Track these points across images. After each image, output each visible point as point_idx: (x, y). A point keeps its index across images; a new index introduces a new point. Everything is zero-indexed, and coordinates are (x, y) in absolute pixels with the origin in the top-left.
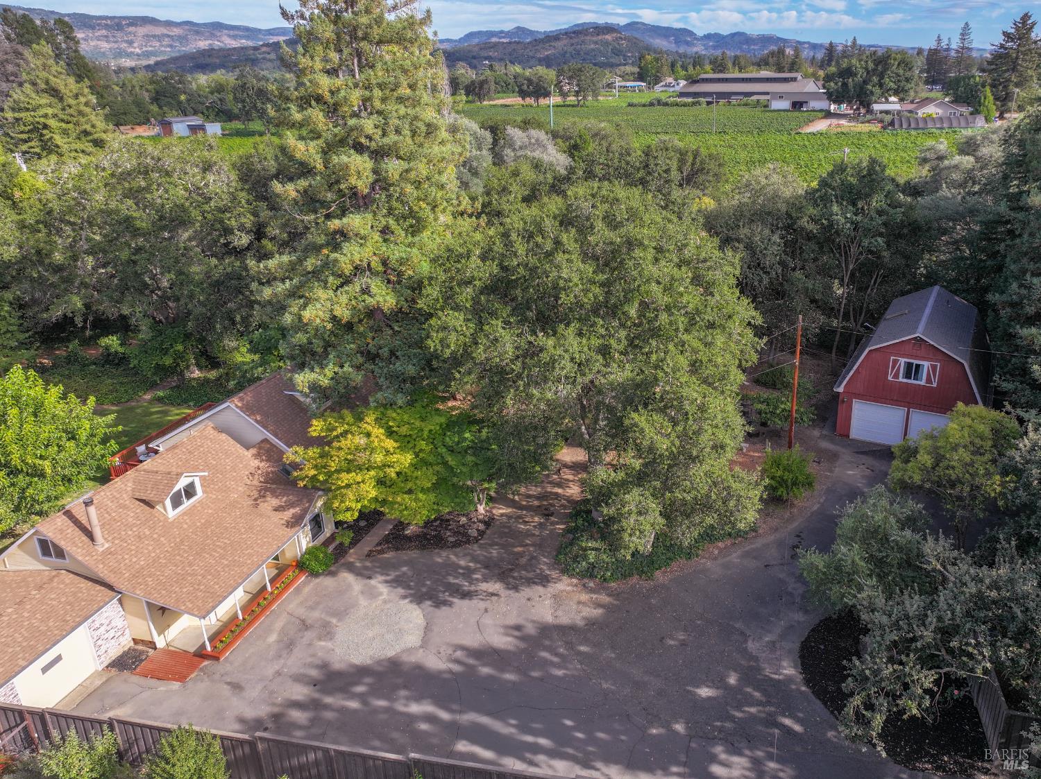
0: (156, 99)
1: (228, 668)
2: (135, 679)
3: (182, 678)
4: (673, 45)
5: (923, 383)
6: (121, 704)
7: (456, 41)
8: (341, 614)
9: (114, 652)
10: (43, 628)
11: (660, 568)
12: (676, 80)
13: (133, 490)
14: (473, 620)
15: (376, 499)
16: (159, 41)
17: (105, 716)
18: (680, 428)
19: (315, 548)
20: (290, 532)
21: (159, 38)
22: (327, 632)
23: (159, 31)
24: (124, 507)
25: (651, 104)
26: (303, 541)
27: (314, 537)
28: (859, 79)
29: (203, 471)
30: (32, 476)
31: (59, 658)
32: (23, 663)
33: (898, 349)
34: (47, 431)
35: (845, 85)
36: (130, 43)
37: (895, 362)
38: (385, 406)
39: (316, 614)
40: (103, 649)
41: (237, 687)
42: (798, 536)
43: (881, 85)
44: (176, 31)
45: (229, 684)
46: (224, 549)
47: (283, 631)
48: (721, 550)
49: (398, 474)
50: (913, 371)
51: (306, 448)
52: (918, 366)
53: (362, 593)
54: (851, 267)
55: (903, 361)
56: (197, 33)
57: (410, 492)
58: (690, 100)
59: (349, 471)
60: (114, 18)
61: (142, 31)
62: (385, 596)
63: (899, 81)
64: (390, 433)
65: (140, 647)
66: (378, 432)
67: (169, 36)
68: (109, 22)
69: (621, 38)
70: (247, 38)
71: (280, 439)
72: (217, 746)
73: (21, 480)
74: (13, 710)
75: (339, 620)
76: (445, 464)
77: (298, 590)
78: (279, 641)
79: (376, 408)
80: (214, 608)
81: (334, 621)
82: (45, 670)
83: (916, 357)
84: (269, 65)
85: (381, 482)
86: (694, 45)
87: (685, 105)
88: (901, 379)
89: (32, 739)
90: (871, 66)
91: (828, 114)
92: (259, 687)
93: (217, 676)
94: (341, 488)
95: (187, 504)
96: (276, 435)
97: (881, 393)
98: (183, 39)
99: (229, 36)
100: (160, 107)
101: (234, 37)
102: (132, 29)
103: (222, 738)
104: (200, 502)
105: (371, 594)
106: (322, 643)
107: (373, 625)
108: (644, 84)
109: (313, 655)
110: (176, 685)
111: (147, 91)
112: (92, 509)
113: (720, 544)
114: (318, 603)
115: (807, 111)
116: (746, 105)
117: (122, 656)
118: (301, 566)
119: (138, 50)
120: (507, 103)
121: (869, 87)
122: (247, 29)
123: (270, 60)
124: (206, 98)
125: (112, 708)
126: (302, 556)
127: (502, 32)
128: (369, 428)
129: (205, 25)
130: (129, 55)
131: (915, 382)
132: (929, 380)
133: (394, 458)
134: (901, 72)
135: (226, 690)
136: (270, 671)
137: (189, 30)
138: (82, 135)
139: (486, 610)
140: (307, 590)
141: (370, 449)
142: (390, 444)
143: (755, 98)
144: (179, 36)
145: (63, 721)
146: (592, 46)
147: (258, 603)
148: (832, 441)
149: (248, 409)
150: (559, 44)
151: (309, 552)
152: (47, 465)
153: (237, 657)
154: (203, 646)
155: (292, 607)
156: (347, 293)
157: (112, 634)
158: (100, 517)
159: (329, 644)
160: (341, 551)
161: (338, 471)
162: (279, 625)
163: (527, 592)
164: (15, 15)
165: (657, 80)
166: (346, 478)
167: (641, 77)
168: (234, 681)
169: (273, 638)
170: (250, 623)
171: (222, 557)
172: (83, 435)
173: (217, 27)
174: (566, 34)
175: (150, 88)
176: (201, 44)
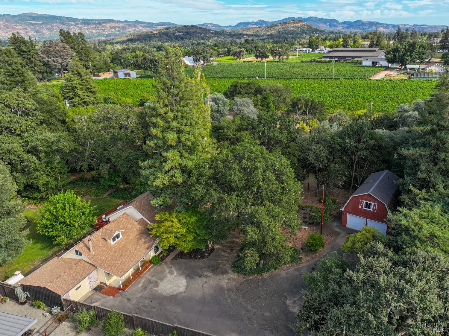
0: (112, 61)
1: (127, 293)
2: (100, 294)
3: (113, 295)
4: (328, 27)
5: (371, 210)
6: (97, 301)
7: (233, 26)
8: (161, 279)
9: (95, 286)
10: (76, 277)
11: (264, 272)
12: (325, 47)
13: (102, 235)
14: (201, 285)
15: (174, 243)
16: (115, 29)
17: (93, 305)
18: (261, 232)
19: (155, 256)
20: (147, 251)
21: (114, 28)
22: (157, 285)
23: (115, 25)
24: (98, 240)
25: (311, 61)
26: (152, 254)
27: (155, 252)
28: (401, 53)
29: (122, 229)
30: (73, 226)
31: (80, 286)
32: (71, 287)
33: (363, 197)
34: (77, 212)
35: (395, 56)
36: (104, 30)
37: (362, 202)
38: (179, 212)
39: (154, 279)
40: (92, 284)
41: (129, 300)
42: (315, 264)
43: (411, 56)
44: (121, 25)
45: (127, 298)
46: (127, 256)
47: (144, 283)
48: (287, 267)
49: (182, 235)
50: (368, 205)
51: (154, 223)
52: (370, 204)
53: (169, 272)
54: (356, 160)
55: (364, 201)
56: (129, 25)
57: (185, 241)
58: (328, 60)
59: (166, 233)
60: (98, 20)
61: (108, 25)
62: (175, 275)
63: (419, 54)
64: (180, 221)
65: (102, 285)
66: (175, 220)
67: (118, 27)
68: (96, 22)
69: (304, 25)
70: (149, 27)
71: (147, 219)
72: (122, 317)
73: (69, 228)
74: (69, 301)
75: (161, 281)
76: (196, 233)
77: (149, 270)
78: (142, 286)
79: (176, 212)
80: (123, 275)
81: (159, 281)
82: (77, 289)
83: (369, 201)
84: (157, 39)
85: (176, 237)
86: (338, 26)
87: (326, 62)
88: (364, 208)
89: (73, 309)
90: (407, 47)
91: (387, 68)
92: (135, 300)
93: (123, 296)
94: (163, 238)
95: (117, 240)
96: (145, 217)
97: (357, 212)
98: (123, 28)
99: (142, 26)
100: (114, 64)
101: (143, 27)
102: (104, 24)
103: (124, 314)
104: (121, 240)
105: (171, 273)
106: (155, 288)
107: (171, 283)
108: (310, 49)
109: (152, 292)
110: (112, 297)
111: (109, 58)
112: (90, 242)
113: (287, 265)
114: (155, 275)
115: (378, 67)
116: (352, 62)
117: (97, 287)
118: (151, 262)
119: (106, 33)
120: (250, 60)
121: (406, 57)
122: (149, 23)
123: (157, 37)
124: (131, 60)
125: (94, 303)
126: (151, 259)
127: (253, 22)
128: (173, 219)
129: (132, 22)
130: (103, 35)
131: (369, 209)
132: (373, 209)
133: (180, 230)
134: (421, 50)
135: (126, 301)
136: (139, 295)
137: (126, 24)
138: (87, 89)
139: (206, 282)
140: (152, 270)
141: (172, 227)
142: (179, 225)
143: (356, 59)
144: (122, 27)
145: (81, 305)
146: (292, 29)
147: (137, 274)
148: (340, 228)
149: (137, 208)
150: (277, 28)
151: (153, 257)
152: (77, 224)
153: (130, 290)
154: (120, 286)
155: (147, 275)
156: (168, 175)
157: (94, 280)
158: (92, 244)
159: (157, 289)
160: (163, 258)
161: (163, 233)
162: (143, 281)
163: (219, 277)
164: (64, 32)
165: (317, 48)
166: (165, 235)
167: (310, 46)
168: (128, 298)
169: (140, 285)
170: (134, 280)
171: (127, 258)
172: (87, 213)
173: (137, 22)
174: (280, 23)
175: (110, 56)
176: (130, 30)
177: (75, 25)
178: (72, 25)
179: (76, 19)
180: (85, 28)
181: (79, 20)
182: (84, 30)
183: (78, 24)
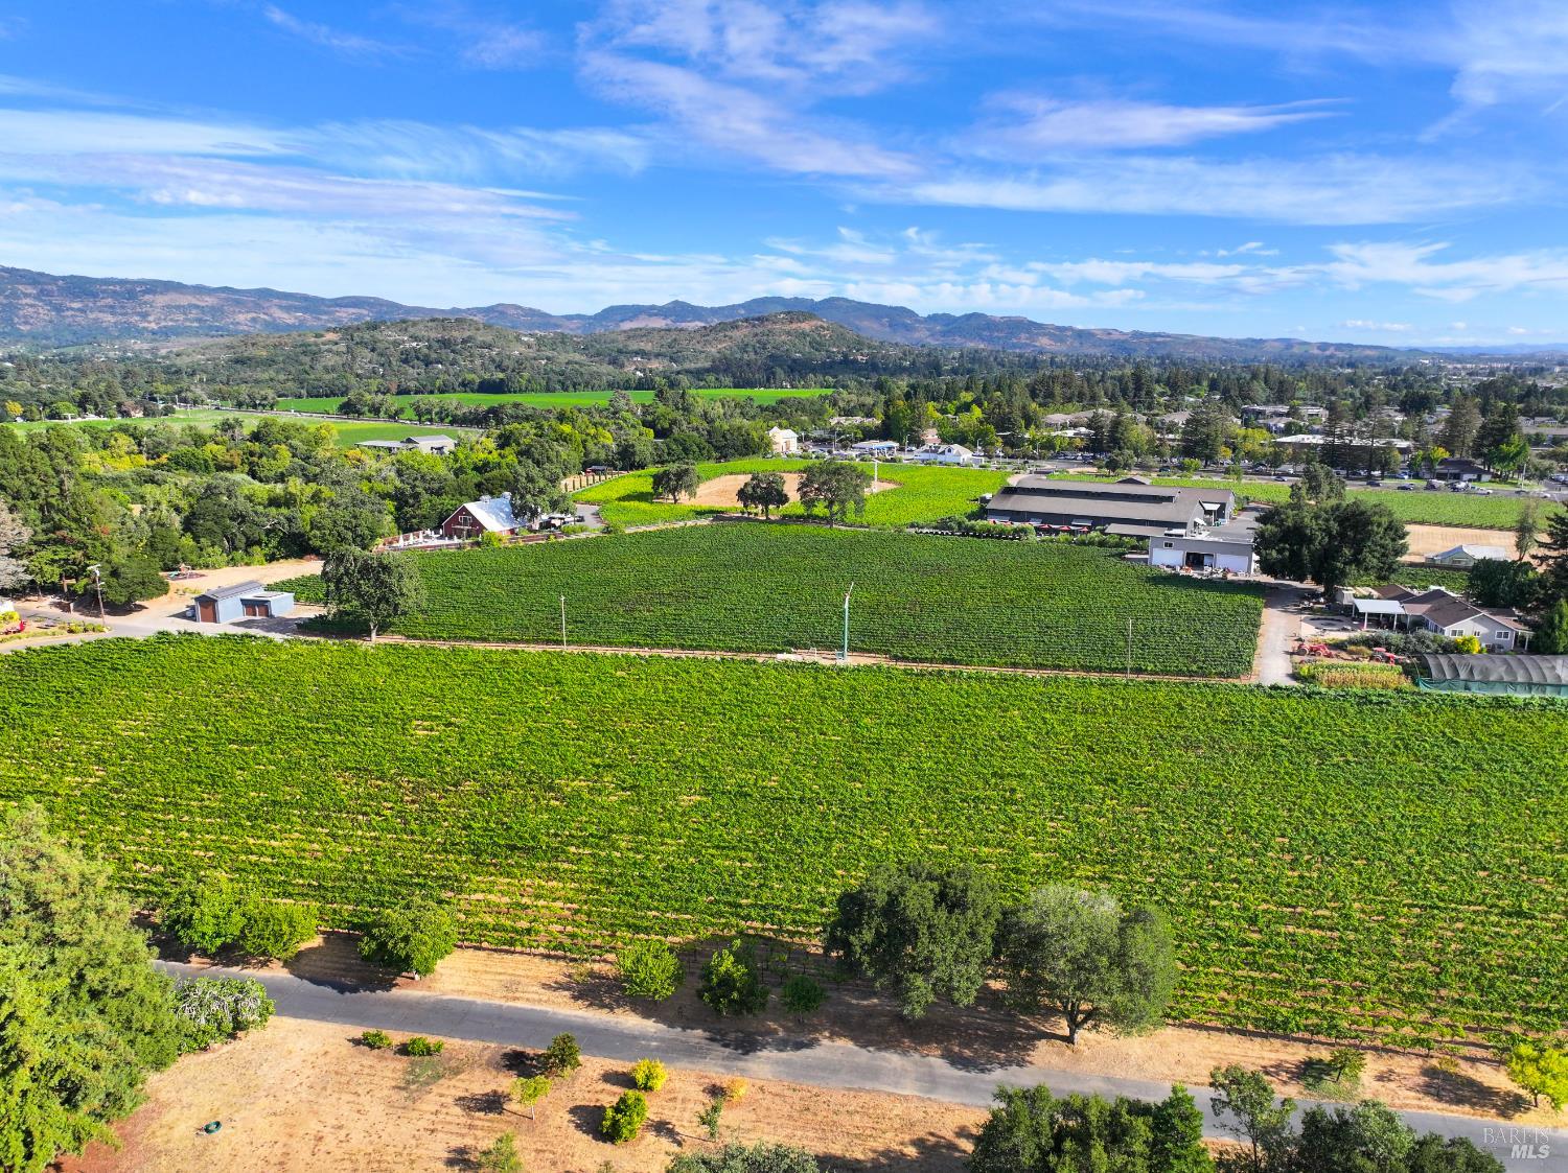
0: (188, 525)
7: (590, 317)
16: (184, 314)
21: (183, 309)
23: (185, 300)
25: (947, 526)
36: (144, 316)
44: (209, 301)
56: (238, 303)
60: (125, 282)
61: (161, 300)
67: (197, 307)
68: (118, 288)
69: (822, 327)
70: (305, 310)
86: (915, 330)
98: (216, 311)
99: (280, 307)
100: (196, 538)
101: (288, 309)
102: (147, 297)
111: (178, 510)
119: (153, 326)
120: (716, 506)
122: (306, 296)
129: (248, 292)
130: (141, 333)
137: (227, 300)
144: (212, 308)
146: (784, 338)
150: (736, 334)
173: (265, 295)
174: (747, 320)
175: (183, 504)
176: (241, 318)
177: (37, 297)
178: (26, 295)
179: (42, 274)
180: (76, 305)
181: (54, 279)
182: (70, 313)
183: (50, 294)
